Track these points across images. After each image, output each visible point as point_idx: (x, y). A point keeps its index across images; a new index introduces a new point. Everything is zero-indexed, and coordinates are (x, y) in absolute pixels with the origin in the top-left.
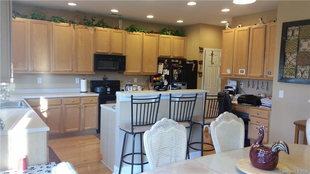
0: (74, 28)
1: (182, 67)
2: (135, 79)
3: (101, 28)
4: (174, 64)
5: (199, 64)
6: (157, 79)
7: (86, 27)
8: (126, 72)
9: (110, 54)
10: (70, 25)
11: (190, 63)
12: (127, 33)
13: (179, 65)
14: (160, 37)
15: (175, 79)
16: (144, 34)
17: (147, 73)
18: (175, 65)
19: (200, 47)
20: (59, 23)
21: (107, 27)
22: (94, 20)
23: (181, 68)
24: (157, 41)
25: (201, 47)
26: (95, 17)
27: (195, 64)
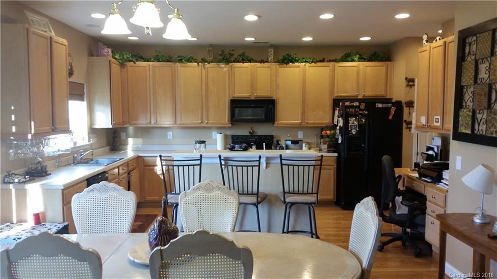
0: (204, 68)
1: (366, 113)
2: (299, 132)
3: (241, 64)
4: (351, 110)
5: (406, 107)
6: (326, 133)
7: (218, 65)
8: (277, 123)
9: (253, 98)
10: (198, 65)
11: (385, 105)
12: (278, 66)
13: (361, 110)
14: (336, 67)
15: (352, 133)
16: (308, 64)
17: (314, 124)
18: (353, 111)
19: (406, 78)
20: (185, 63)
21: (250, 61)
22: (232, 55)
23: (364, 115)
24: (331, 73)
25: (410, 77)
26: (233, 50)
27: (395, 108)
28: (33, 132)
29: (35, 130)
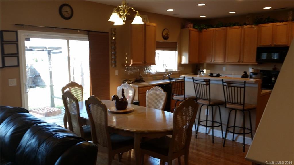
0: (243, 29)
3: (266, 25)
7: (251, 26)
9: (273, 46)
10: (239, 27)
12: (293, 23)
20: (232, 27)
21: (273, 22)
22: (262, 19)
26: (263, 16)
28: (132, 64)
29: (133, 63)
